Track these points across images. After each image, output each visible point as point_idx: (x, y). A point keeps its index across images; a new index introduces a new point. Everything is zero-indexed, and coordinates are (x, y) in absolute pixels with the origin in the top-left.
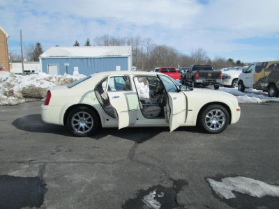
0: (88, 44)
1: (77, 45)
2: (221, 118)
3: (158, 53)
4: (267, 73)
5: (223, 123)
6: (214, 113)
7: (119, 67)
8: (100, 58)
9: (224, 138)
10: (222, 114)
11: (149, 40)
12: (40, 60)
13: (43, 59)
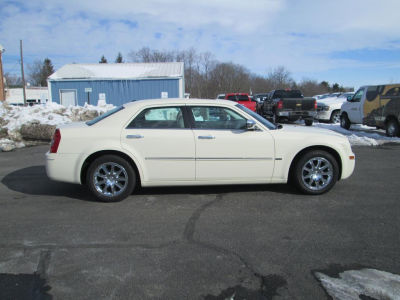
0: (119, 60)
1: (104, 61)
2: (326, 170)
3: (221, 74)
4: (384, 102)
5: (329, 178)
6: (315, 162)
7: (166, 94)
8: (138, 81)
9: (332, 201)
10: (328, 164)
11: (208, 55)
12: (49, 84)
13: (53, 82)
